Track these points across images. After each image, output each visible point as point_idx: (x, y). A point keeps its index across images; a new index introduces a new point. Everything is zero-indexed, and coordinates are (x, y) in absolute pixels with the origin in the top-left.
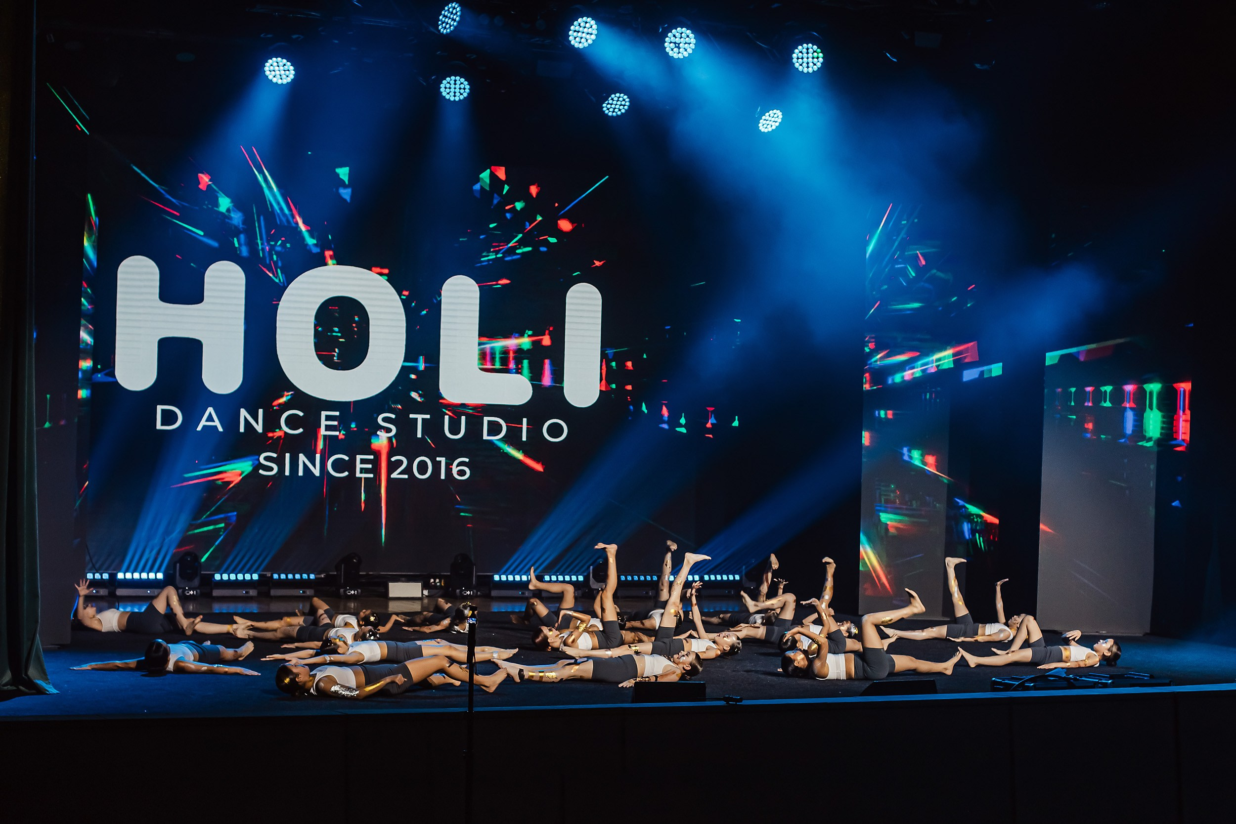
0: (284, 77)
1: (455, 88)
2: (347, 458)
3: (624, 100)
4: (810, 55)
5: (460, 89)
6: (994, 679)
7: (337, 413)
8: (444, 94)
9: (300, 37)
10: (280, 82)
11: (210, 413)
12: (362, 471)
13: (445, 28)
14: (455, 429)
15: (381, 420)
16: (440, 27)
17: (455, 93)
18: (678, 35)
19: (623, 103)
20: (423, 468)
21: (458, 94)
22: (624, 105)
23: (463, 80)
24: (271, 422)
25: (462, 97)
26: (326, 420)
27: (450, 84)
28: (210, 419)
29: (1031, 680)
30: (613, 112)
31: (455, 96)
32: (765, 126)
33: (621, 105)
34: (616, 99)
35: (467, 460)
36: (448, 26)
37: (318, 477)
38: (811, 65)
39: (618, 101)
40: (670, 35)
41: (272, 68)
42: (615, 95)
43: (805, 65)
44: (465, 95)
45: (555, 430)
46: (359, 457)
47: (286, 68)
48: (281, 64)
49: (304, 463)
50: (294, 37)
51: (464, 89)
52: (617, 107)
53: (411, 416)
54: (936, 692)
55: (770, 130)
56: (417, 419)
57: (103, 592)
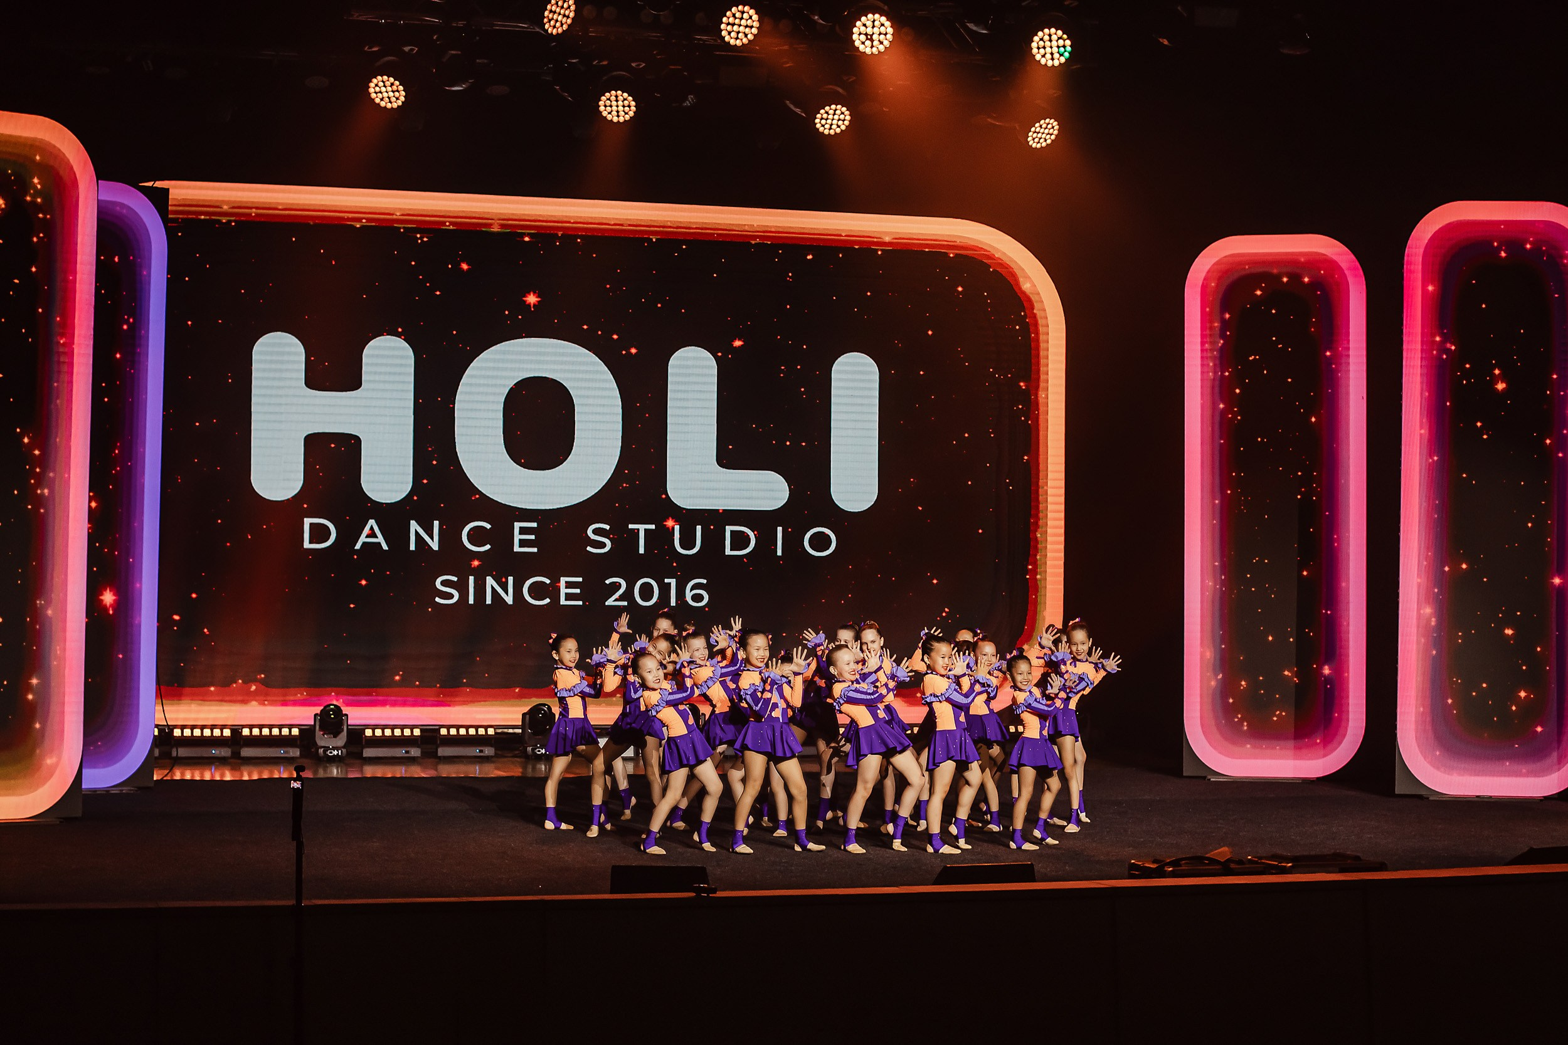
0: (393, 99)
1: (617, 106)
2: (548, 581)
3: (842, 113)
4: (1054, 43)
5: (624, 106)
6: (1133, 861)
7: (535, 525)
8: (605, 114)
9: (413, 50)
10: (389, 106)
11: (372, 528)
12: (569, 597)
13: (554, 27)
14: (688, 543)
15: (591, 532)
16: (547, 26)
17: (618, 112)
18: (869, 24)
19: (842, 117)
20: (646, 592)
21: (622, 113)
22: (844, 120)
23: (625, 95)
24: (450, 537)
25: (627, 117)
26: (520, 534)
27: (611, 102)
28: (372, 534)
29: (1170, 864)
30: (830, 129)
31: (618, 116)
32: (1036, 140)
33: (839, 120)
34: (831, 112)
35: (705, 581)
36: (558, 24)
37: (510, 605)
38: (1056, 56)
39: (834, 114)
40: (858, 23)
41: (377, 89)
42: (830, 106)
43: (1048, 56)
44: (631, 114)
45: (820, 542)
46: (563, 580)
47: (395, 88)
48: (388, 83)
49: (492, 587)
50: (407, 49)
51: (629, 106)
52: (835, 122)
53: (631, 526)
54: (1033, 879)
55: (1044, 144)
56: (638, 530)
57: (225, 752)
